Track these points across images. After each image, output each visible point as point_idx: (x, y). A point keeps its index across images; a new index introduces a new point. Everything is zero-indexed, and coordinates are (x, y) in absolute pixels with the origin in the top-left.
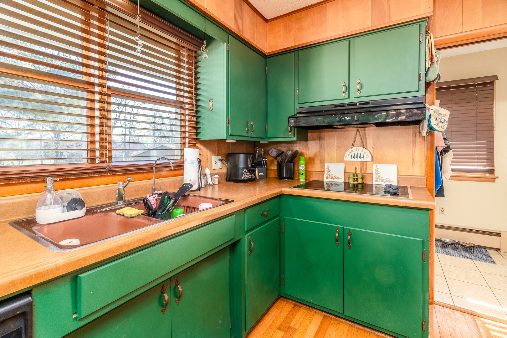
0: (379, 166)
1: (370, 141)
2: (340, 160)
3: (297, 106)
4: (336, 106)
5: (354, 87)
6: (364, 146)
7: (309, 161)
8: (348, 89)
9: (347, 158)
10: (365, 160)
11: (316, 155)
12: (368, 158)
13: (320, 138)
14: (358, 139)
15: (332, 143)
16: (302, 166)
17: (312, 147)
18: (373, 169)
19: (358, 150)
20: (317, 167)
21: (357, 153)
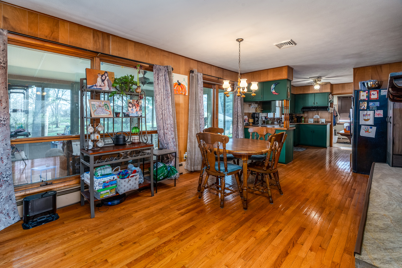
0: (321, 119)
1: (320, 114)
2: (313, 118)
3: (303, 106)
4: (312, 107)
5: (316, 103)
6: (318, 115)
7: (305, 118)
8: (314, 103)
9: (314, 117)
10: (318, 118)
11: (306, 117)
12: (319, 117)
13: (308, 113)
14: (317, 113)
15: (310, 114)
16: (303, 120)
17: (306, 115)
18: (320, 120)
19: (317, 116)
20: (307, 120)
21: (316, 116)
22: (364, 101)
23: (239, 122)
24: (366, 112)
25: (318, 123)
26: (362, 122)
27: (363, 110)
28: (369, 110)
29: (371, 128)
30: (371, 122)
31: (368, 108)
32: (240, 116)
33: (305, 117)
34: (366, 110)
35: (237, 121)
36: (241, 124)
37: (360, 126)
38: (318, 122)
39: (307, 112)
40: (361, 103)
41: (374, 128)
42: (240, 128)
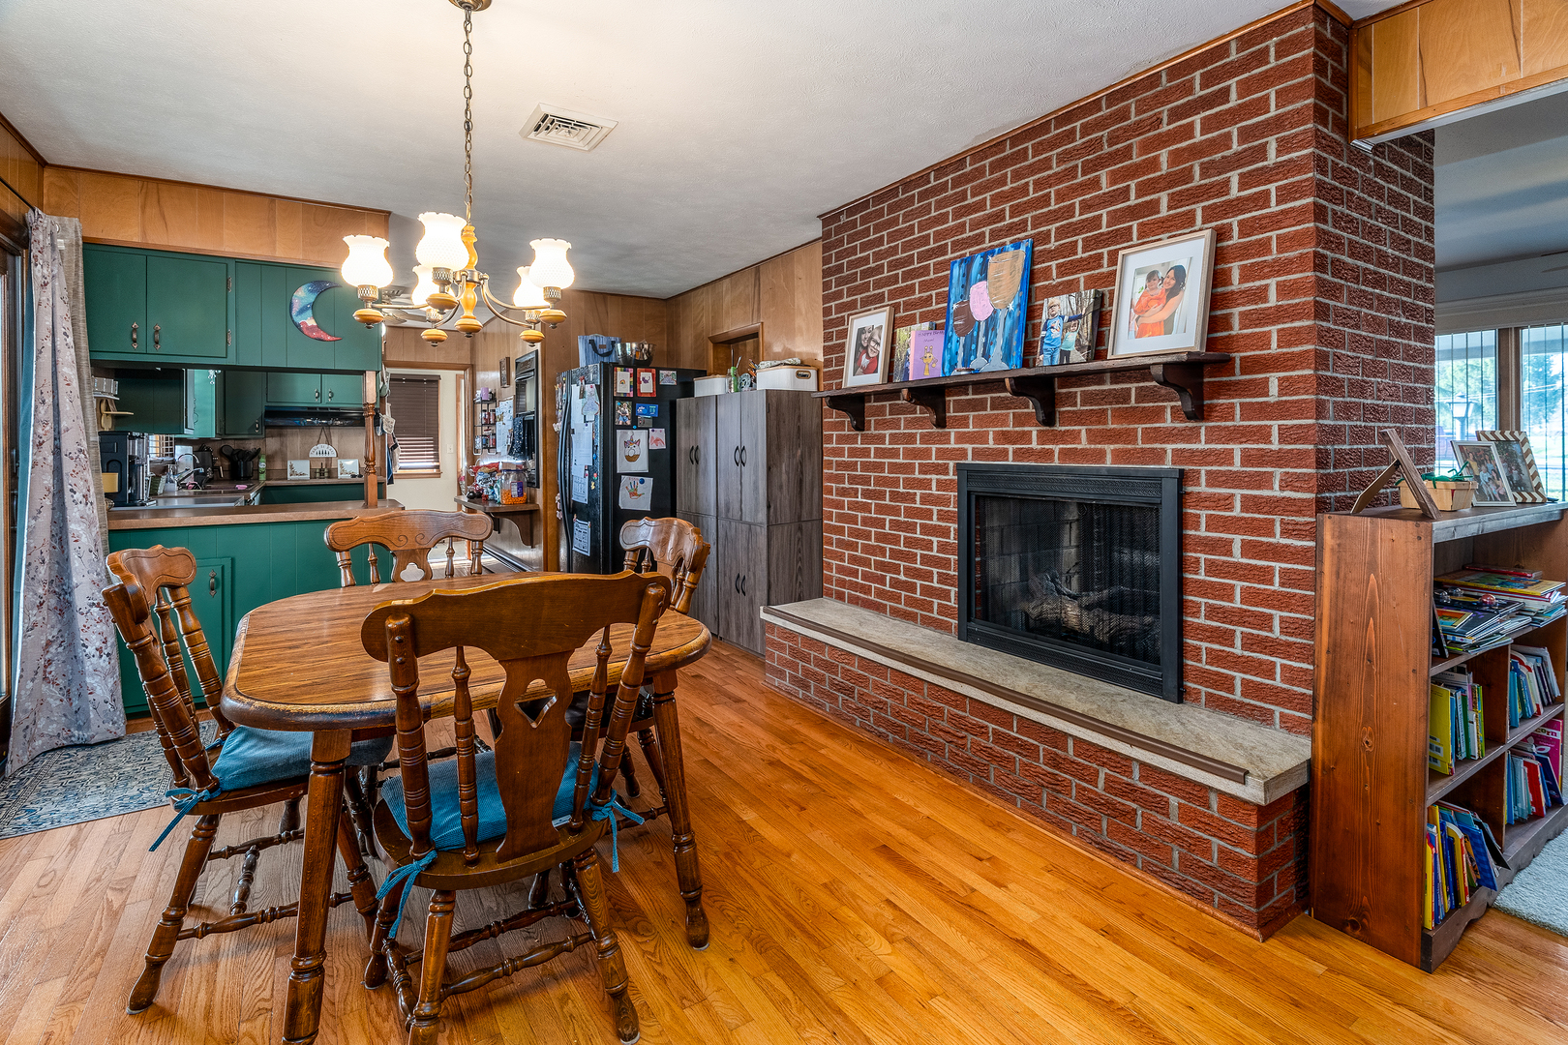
0: (343, 461)
1: (335, 439)
2: (305, 457)
3: (265, 405)
4: (309, 408)
5: (326, 394)
6: (329, 442)
7: (270, 459)
8: (320, 395)
9: (313, 455)
10: (330, 456)
11: (277, 452)
12: (333, 454)
13: (281, 435)
14: (323, 437)
15: (295, 441)
16: (262, 465)
17: (272, 444)
18: (338, 464)
19: (323, 447)
20: (278, 466)
21: (322, 450)
22: (624, 398)
23: (78, 496)
24: (629, 432)
25: (329, 477)
26: (622, 466)
27: (625, 427)
28: (638, 429)
29: (642, 482)
30: (642, 465)
31: (635, 423)
32: (81, 451)
33: (269, 453)
34: (629, 428)
35: (59, 493)
36: (88, 510)
37: (617, 478)
38: (331, 473)
39: (279, 431)
40: (618, 403)
41: (649, 481)
42: (84, 539)
